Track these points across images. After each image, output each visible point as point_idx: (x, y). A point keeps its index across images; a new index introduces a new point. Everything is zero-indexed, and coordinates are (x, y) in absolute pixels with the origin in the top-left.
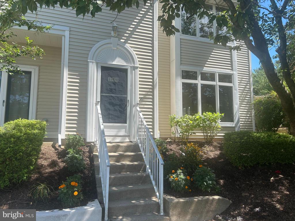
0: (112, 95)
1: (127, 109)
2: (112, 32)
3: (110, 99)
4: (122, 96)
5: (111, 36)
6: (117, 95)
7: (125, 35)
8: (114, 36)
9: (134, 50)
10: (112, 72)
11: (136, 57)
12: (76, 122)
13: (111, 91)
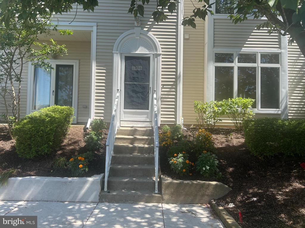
0: (134, 83)
1: (149, 96)
2: (135, 23)
3: (133, 87)
4: (144, 83)
5: (134, 26)
6: (139, 83)
7: (149, 23)
8: (137, 26)
9: (157, 38)
10: (136, 61)
11: (158, 44)
12: (103, 108)
13: (134, 79)
